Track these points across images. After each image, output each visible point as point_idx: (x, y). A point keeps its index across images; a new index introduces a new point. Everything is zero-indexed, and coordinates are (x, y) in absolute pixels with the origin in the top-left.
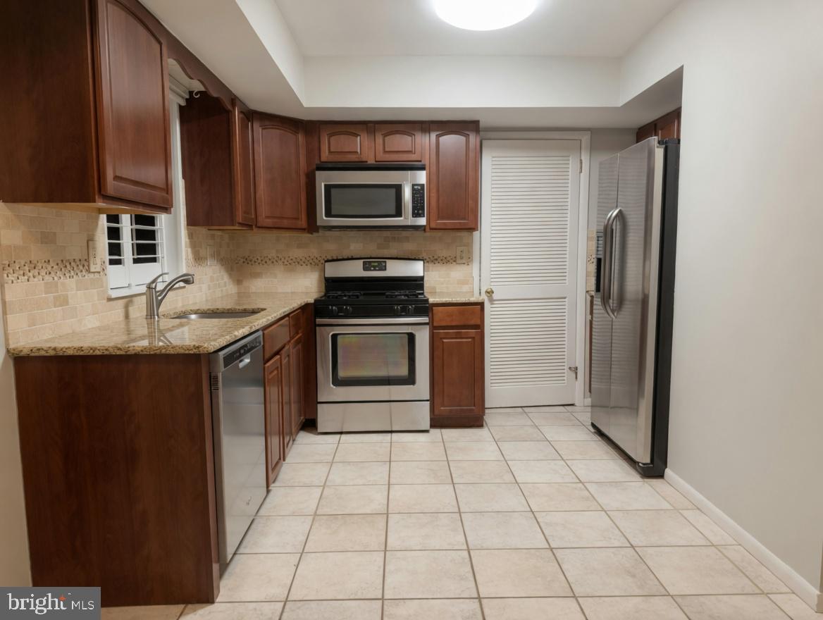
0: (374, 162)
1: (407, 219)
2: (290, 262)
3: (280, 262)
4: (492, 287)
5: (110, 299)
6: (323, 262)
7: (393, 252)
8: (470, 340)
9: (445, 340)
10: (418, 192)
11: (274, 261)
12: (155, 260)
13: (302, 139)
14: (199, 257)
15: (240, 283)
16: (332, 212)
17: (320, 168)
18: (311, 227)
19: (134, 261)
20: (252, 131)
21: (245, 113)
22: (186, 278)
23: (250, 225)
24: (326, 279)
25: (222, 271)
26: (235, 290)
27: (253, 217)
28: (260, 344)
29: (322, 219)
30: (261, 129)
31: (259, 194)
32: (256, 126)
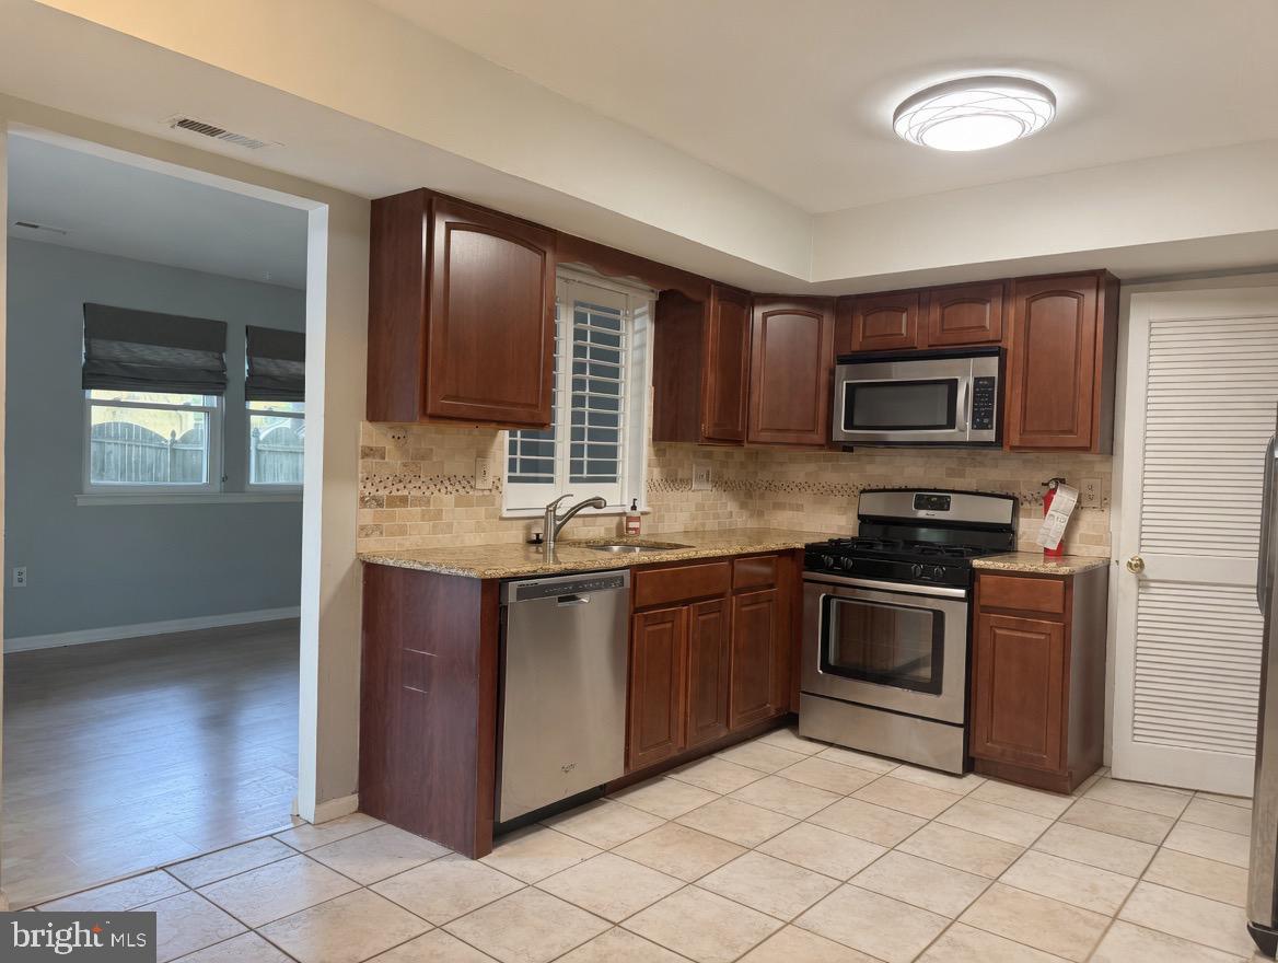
0: (926, 348)
1: (965, 430)
2: (822, 490)
3: (809, 491)
4: (1142, 556)
5: (502, 519)
6: (857, 493)
7: (969, 482)
8: (1043, 637)
9: (998, 631)
10: (982, 388)
11: (800, 488)
12: (614, 480)
13: (828, 321)
14: (672, 479)
15: (760, 514)
16: (857, 422)
17: (842, 360)
18: (831, 444)
19: (573, 480)
20: (748, 319)
21: (739, 299)
22: (596, 502)
23: (736, 441)
24: (860, 517)
25: (725, 497)
26: (753, 524)
27: (740, 429)
28: (622, 584)
29: (841, 431)
30: (765, 316)
31: (754, 398)
32: (758, 313)
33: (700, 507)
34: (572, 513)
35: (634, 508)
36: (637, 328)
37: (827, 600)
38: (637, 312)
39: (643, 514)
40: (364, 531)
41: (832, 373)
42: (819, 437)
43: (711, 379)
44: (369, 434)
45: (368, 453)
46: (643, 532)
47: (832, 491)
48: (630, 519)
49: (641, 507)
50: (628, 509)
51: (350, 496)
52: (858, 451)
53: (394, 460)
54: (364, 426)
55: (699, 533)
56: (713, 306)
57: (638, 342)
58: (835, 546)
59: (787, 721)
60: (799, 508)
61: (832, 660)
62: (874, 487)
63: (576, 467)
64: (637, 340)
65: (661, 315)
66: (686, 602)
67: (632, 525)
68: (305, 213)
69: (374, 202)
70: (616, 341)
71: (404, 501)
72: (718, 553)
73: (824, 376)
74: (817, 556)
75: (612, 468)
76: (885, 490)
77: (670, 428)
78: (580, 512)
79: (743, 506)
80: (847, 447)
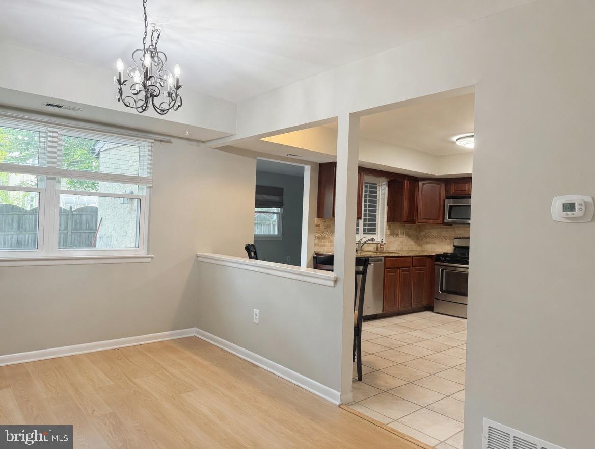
2: (442, 238)
3: (438, 238)
6: (453, 239)
11: (435, 237)
12: (375, 234)
13: (443, 186)
14: (393, 234)
15: (421, 246)
16: (452, 217)
17: (448, 198)
18: (443, 223)
19: (364, 233)
20: (418, 186)
21: (414, 180)
22: (372, 240)
23: (413, 222)
24: (454, 246)
25: (409, 240)
26: (419, 248)
27: (415, 219)
28: (381, 261)
29: (447, 220)
30: (423, 184)
31: (419, 210)
32: (421, 183)
33: (402, 243)
34: (365, 243)
35: (382, 242)
36: (383, 188)
37: (442, 271)
38: (383, 184)
39: (385, 244)
40: (316, 245)
41: (444, 201)
42: (440, 221)
43: (406, 204)
44: (317, 221)
45: (317, 226)
46: (384, 249)
47: (446, 238)
48: (381, 245)
49: (384, 242)
50: (380, 242)
51: (313, 237)
52: (454, 226)
53: (322, 227)
54: (316, 219)
55: (402, 250)
56: (406, 183)
57: (383, 193)
58: (445, 255)
59: (430, 308)
60: (435, 244)
61: (444, 289)
62: (459, 237)
63: (364, 230)
64: (383, 192)
65: (390, 185)
66: (399, 268)
67: (381, 247)
68: (304, 167)
69: (320, 164)
70: (376, 192)
71: (324, 238)
72: (409, 255)
73: (442, 203)
74: (438, 258)
75: (375, 230)
76: (463, 238)
77: (392, 218)
78: (368, 242)
79: (416, 242)
80: (450, 224)
